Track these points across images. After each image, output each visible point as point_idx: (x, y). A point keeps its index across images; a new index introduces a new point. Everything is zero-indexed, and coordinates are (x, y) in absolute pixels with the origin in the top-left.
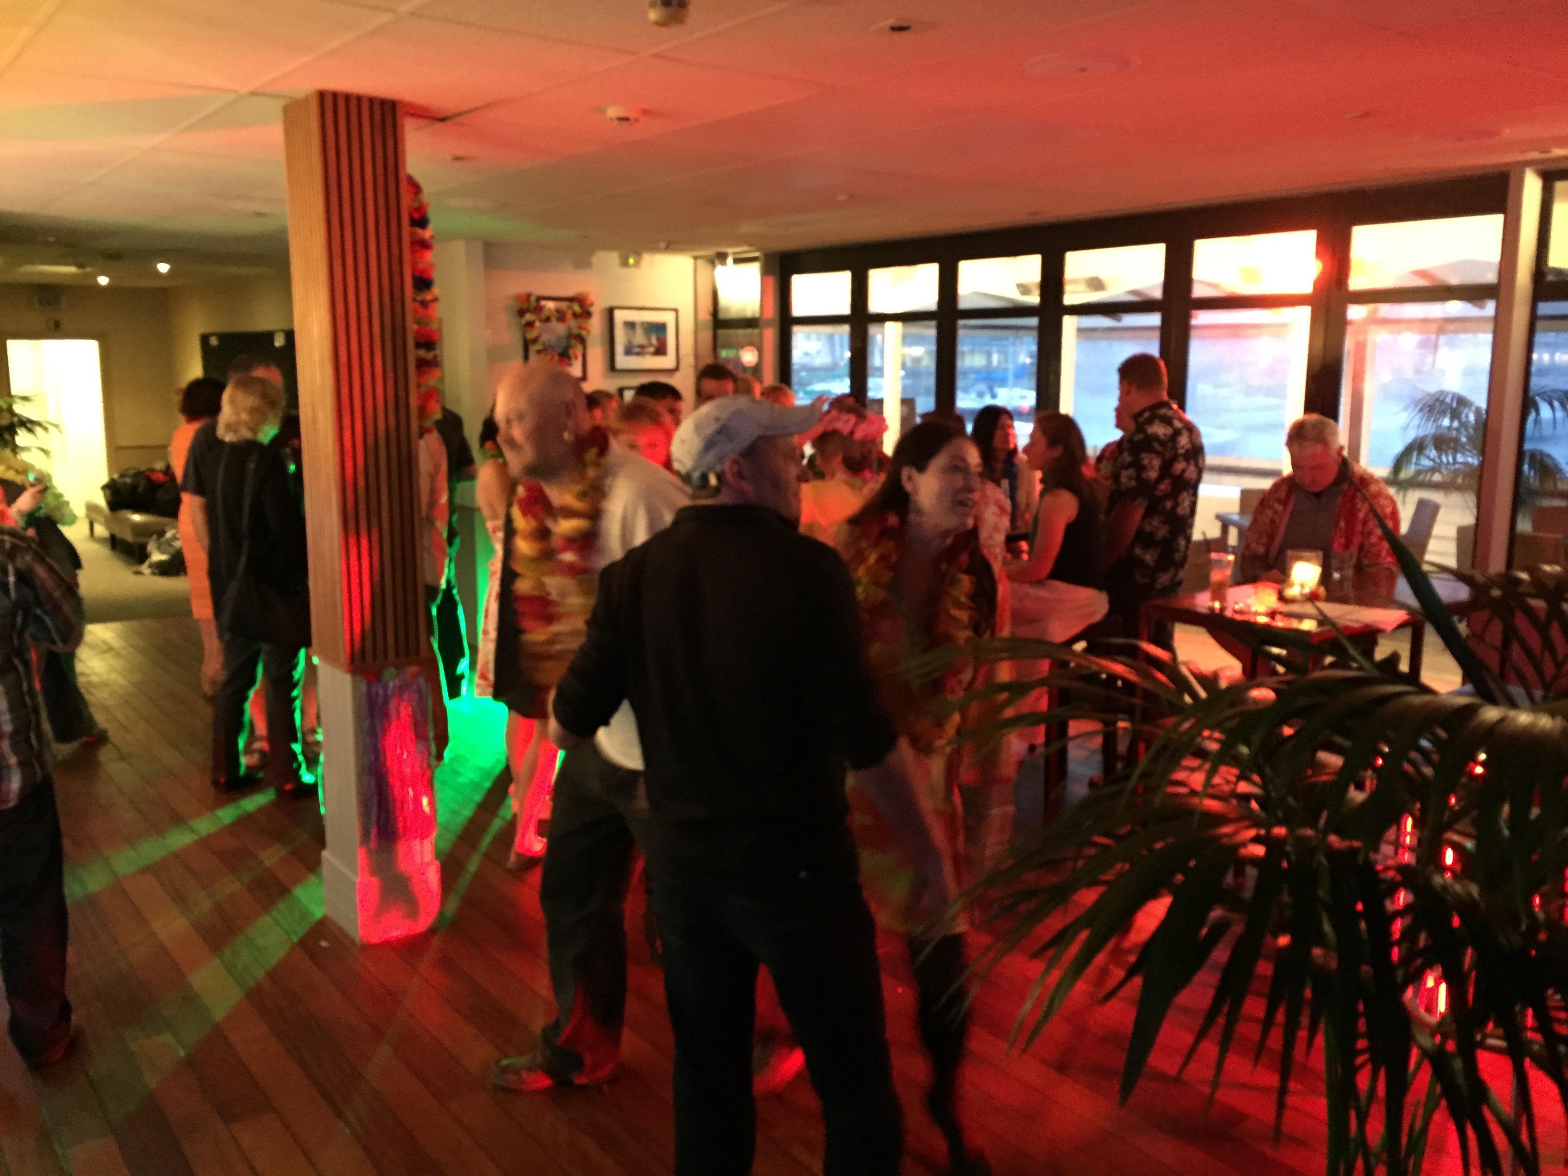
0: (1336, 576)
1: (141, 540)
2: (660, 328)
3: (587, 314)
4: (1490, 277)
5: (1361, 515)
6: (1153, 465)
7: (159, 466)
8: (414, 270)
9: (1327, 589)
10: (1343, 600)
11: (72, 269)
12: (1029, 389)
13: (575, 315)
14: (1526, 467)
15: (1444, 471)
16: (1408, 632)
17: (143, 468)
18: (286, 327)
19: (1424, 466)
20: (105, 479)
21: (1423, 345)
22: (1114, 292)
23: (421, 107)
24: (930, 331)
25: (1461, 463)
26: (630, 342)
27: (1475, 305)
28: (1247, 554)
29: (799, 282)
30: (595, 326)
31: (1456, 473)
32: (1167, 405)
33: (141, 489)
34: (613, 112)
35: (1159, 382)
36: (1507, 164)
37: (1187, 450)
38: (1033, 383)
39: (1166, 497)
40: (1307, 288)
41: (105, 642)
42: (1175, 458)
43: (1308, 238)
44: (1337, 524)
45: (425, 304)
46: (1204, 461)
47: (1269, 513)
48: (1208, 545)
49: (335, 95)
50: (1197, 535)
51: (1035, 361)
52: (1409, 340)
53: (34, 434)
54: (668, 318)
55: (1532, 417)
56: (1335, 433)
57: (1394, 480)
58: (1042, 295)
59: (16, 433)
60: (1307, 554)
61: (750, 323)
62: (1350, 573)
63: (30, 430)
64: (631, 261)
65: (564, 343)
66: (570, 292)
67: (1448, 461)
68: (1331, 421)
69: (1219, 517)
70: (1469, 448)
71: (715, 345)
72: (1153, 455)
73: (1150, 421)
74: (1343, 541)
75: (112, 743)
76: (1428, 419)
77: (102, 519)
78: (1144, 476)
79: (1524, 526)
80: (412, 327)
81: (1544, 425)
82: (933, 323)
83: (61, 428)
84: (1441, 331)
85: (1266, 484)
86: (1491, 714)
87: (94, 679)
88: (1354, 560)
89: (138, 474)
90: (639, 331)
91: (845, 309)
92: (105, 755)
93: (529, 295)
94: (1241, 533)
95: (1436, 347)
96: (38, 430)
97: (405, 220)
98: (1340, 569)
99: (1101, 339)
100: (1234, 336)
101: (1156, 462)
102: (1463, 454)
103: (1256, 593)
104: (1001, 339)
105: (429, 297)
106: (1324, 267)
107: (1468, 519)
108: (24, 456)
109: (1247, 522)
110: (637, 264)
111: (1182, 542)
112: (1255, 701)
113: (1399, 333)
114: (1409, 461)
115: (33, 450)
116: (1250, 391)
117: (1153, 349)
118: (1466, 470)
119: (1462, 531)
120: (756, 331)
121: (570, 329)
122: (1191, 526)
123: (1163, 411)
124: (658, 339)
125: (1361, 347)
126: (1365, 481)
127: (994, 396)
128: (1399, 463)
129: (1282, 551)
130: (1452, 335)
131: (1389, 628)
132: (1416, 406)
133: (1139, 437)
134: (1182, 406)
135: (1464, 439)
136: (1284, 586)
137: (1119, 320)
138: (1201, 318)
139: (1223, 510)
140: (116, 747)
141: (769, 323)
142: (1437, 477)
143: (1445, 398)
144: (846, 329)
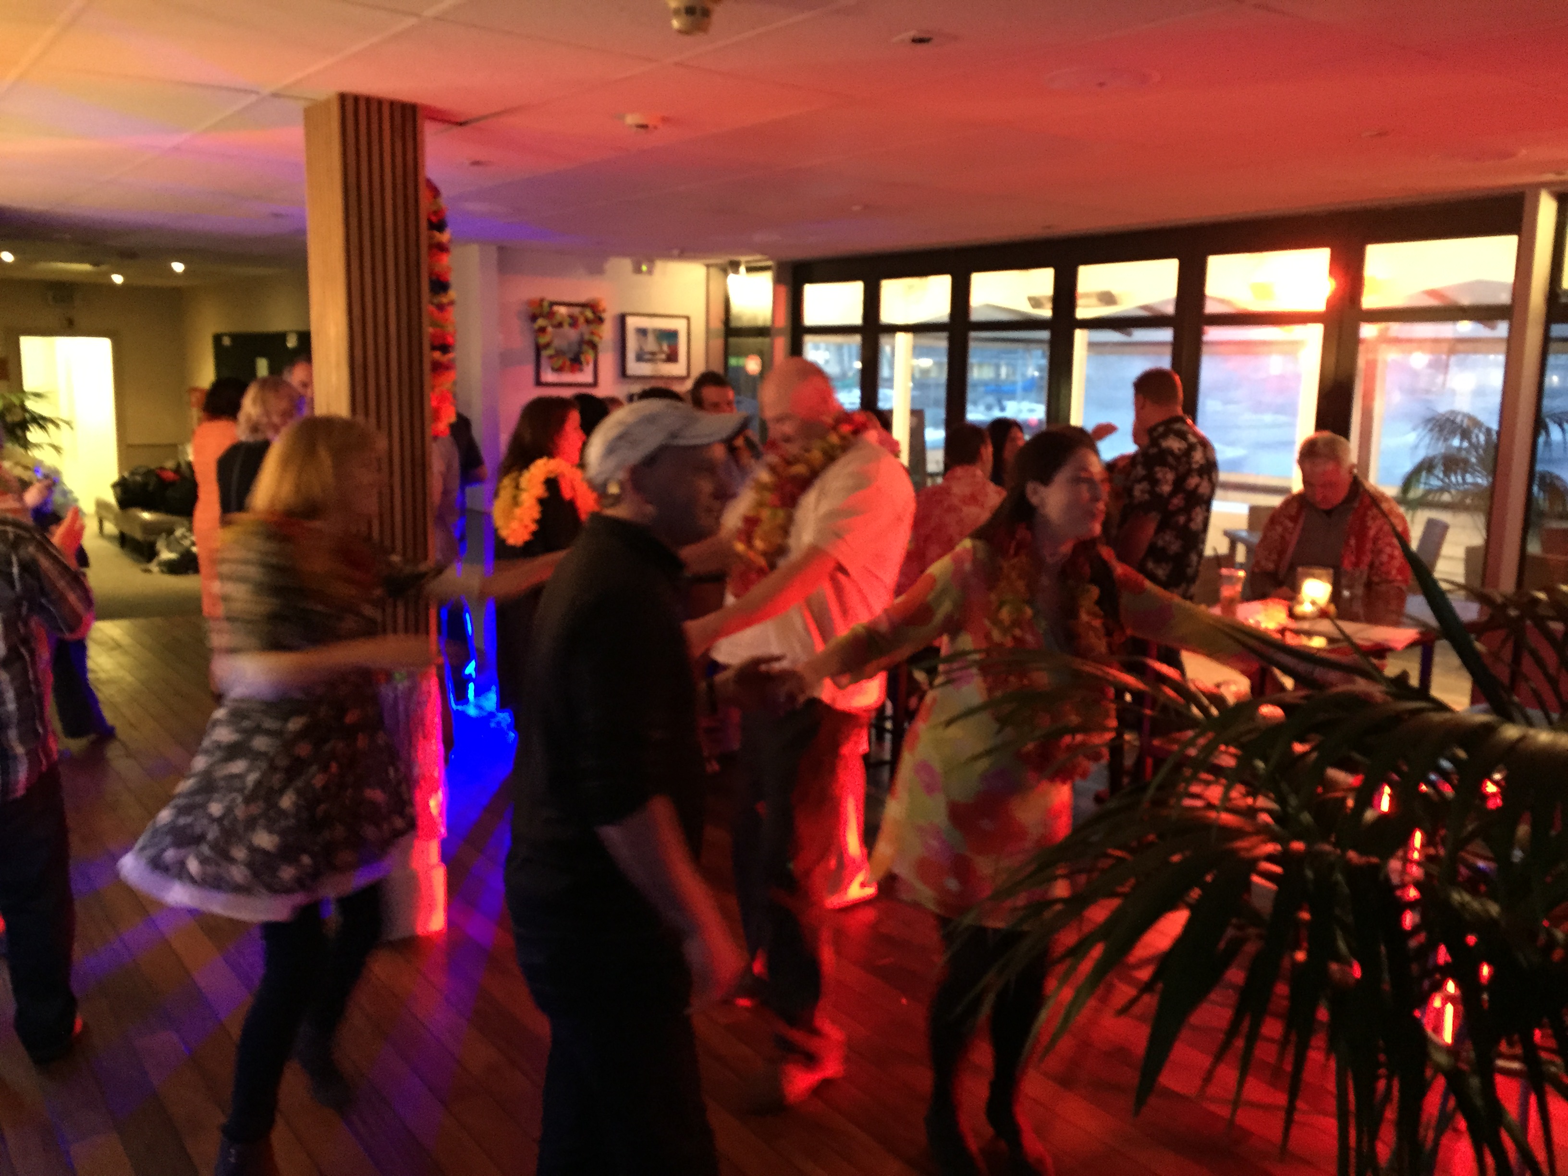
0: (1346, 593)
1: (151, 538)
2: (671, 336)
3: (600, 320)
4: (1505, 298)
5: (1372, 533)
6: (1166, 479)
7: (170, 464)
8: (431, 273)
9: (1337, 607)
10: (1353, 618)
11: (86, 267)
12: (1038, 402)
13: (588, 321)
14: (1535, 489)
15: (1453, 491)
16: (1418, 651)
17: (153, 466)
18: (301, 328)
19: (1432, 485)
20: (115, 477)
21: (1432, 365)
22: (1126, 306)
23: (439, 111)
24: (941, 342)
25: (1472, 484)
26: (641, 349)
27: (1486, 325)
28: (1257, 570)
29: (811, 291)
30: (607, 332)
31: (1465, 493)
32: (1181, 420)
33: (151, 488)
34: (631, 119)
35: (1175, 396)
36: (1524, 186)
37: (1201, 465)
38: (1044, 395)
39: (1180, 511)
40: (1320, 306)
41: (113, 639)
42: (1189, 472)
43: (1321, 256)
44: (1347, 543)
45: (441, 307)
46: (1217, 476)
47: (1279, 529)
48: (1220, 561)
49: (356, 98)
50: (1208, 552)
51: (1046, 375)
52: (1419, 360)
53: (47, 431)
54: (680, 326)
55: (1541, 440)
56: (1347, 450)
57: (1402, 499)
58: (1055, 309)
59: (28, 429)
60: (1317, 571)
61: (761, 332)
62: (1360, 591)
63: (42, 427)
64: (644, 268)
65: (575, 348)
66: (583, 298)
67: (1457, 481)
68: (1342, 439)
69: (1227, 533)
70: (1479, 469)
71: (727, 353)
72: (1167, 469)
73: (1165, 435)
74: (1353, 558)
75: (119, 740)
76: (1438, 439)
77: (111, 516)
78: (1157, 489)
79: (1534, 548)
80: (429, 330)
81: (1554, 447)
82: (945, 335)
83: (73, 425)
84: (1452, 351)
85: (1276, 501)
86: (1511, 732)
87: (103, 676)
88: (1365, 576)
89: (149, 473)
90: (651, 338)
91: (856, 319)
92: (113, 752)
93: (542, 300)
94: (1250, 550)
95: (1446, 366)
96: (50, 427)
97: (424, 224)
98: (1350, 587)
99: (1111, 353)
100: (1246, 353)
101: (1170, 476)
102: (1472, 474)
103: (1266, 610)
104: (1010, 352)
105: (445, 300)
106: (1338, 284)
107: (1477, 539)
108: (35, 453)
109: (1256, 539)
110: (650, 272)
111: (1194, 558)
112: (1264, 717)
113: (1410, 352)
114: (1418, 481)
115: (45, 446)
116: (1258, 407)
117: (1165, 362)
118: (1477, 492)
119: (1470, 552)
120: (767, 340)
121: (582, 335)
122: (1203, 541)
123: (1178, 426)
124: (669, 346)
125: (1372, 365)
126: (1375, 500)
127: (1003, 409)
128: (1408, 483)
129: (1292, 568)
130: (1462, 356)
131: (1400, 646)
132: (1426, 425)
133: (1154, 450)
134: (1194, 420)
135: (1473, 460)
136: (1294, 602)
137: (1129, 334)
138: (1212, 334)
139: (1230, 526)
140: (124, 744)
141: (780, 332)
142: (1446, 497)
143: (1455, 418)
144: (857, 339)
